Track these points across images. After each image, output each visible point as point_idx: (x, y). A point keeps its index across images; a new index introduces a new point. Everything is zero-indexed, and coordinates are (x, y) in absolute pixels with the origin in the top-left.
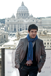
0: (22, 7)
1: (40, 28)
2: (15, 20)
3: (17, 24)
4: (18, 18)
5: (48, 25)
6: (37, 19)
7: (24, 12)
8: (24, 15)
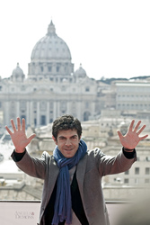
0: (50, 42)
1: (111, 116)
2: (23, 88)
3: (30, 101)
4: (35, 79)
5: (139, 107)
6: (101, 84)
7: (55, 58)
8: (54, 69)
